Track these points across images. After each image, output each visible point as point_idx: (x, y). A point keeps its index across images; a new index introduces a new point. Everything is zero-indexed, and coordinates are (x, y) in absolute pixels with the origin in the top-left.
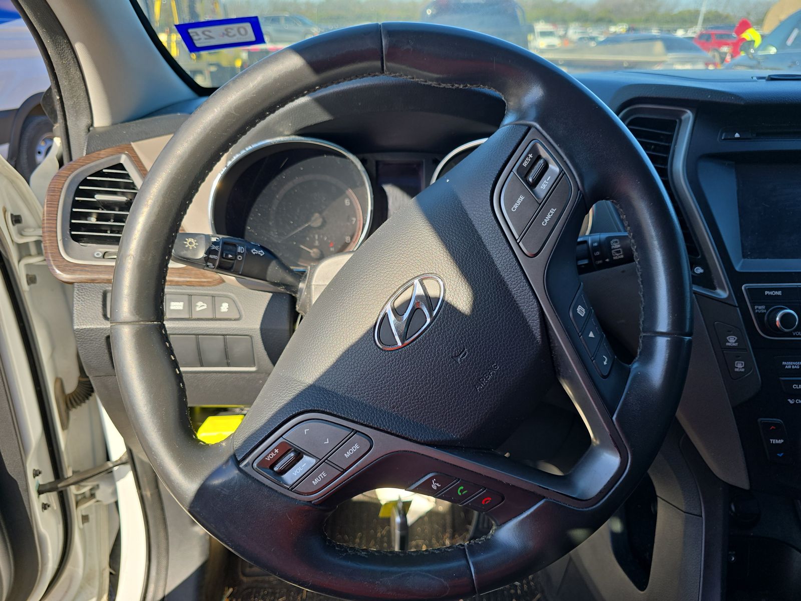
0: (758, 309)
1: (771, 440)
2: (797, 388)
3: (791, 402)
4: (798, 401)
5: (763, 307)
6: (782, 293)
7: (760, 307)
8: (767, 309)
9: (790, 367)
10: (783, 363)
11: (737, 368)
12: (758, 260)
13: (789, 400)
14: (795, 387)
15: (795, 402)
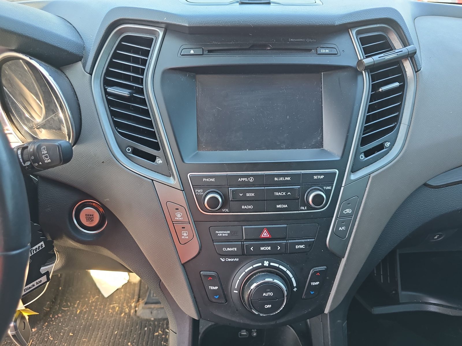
0: (197, 192)
1: (210, 287)
2: (226, 250)
3: (223, 260)
4: (227, 260)
5: (202, 191)
6: (215, 180)
7: (199, 191)
8: (204, 192)
9: (221, 235)
10: (216, 232)
11: (183, 236)
12: (211, 152)
13: (221, 259)
14: (224, 249)
15: (225, 260)
